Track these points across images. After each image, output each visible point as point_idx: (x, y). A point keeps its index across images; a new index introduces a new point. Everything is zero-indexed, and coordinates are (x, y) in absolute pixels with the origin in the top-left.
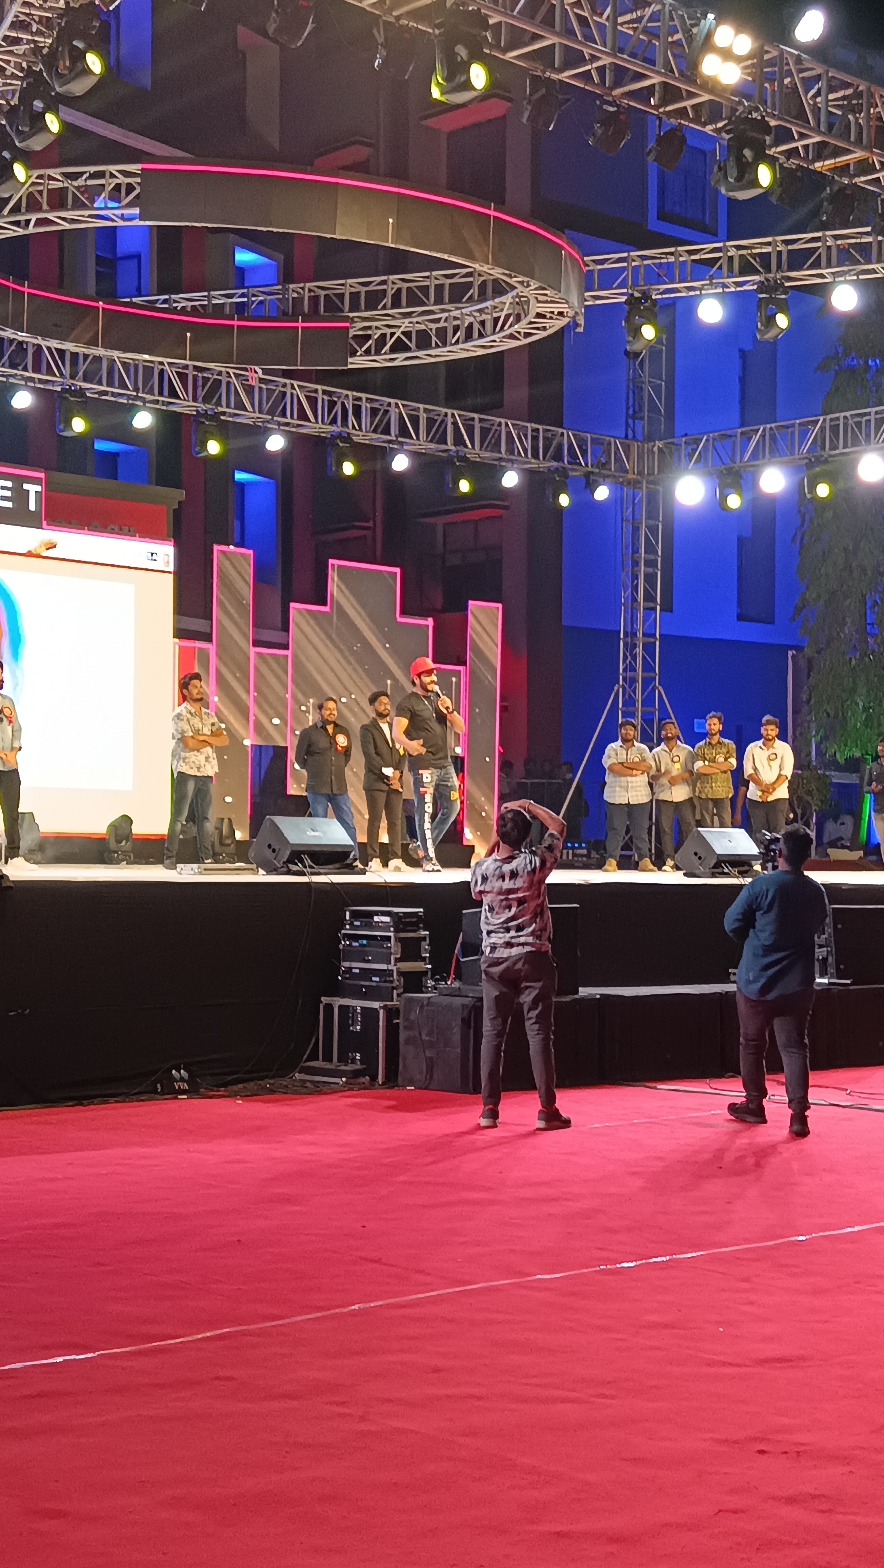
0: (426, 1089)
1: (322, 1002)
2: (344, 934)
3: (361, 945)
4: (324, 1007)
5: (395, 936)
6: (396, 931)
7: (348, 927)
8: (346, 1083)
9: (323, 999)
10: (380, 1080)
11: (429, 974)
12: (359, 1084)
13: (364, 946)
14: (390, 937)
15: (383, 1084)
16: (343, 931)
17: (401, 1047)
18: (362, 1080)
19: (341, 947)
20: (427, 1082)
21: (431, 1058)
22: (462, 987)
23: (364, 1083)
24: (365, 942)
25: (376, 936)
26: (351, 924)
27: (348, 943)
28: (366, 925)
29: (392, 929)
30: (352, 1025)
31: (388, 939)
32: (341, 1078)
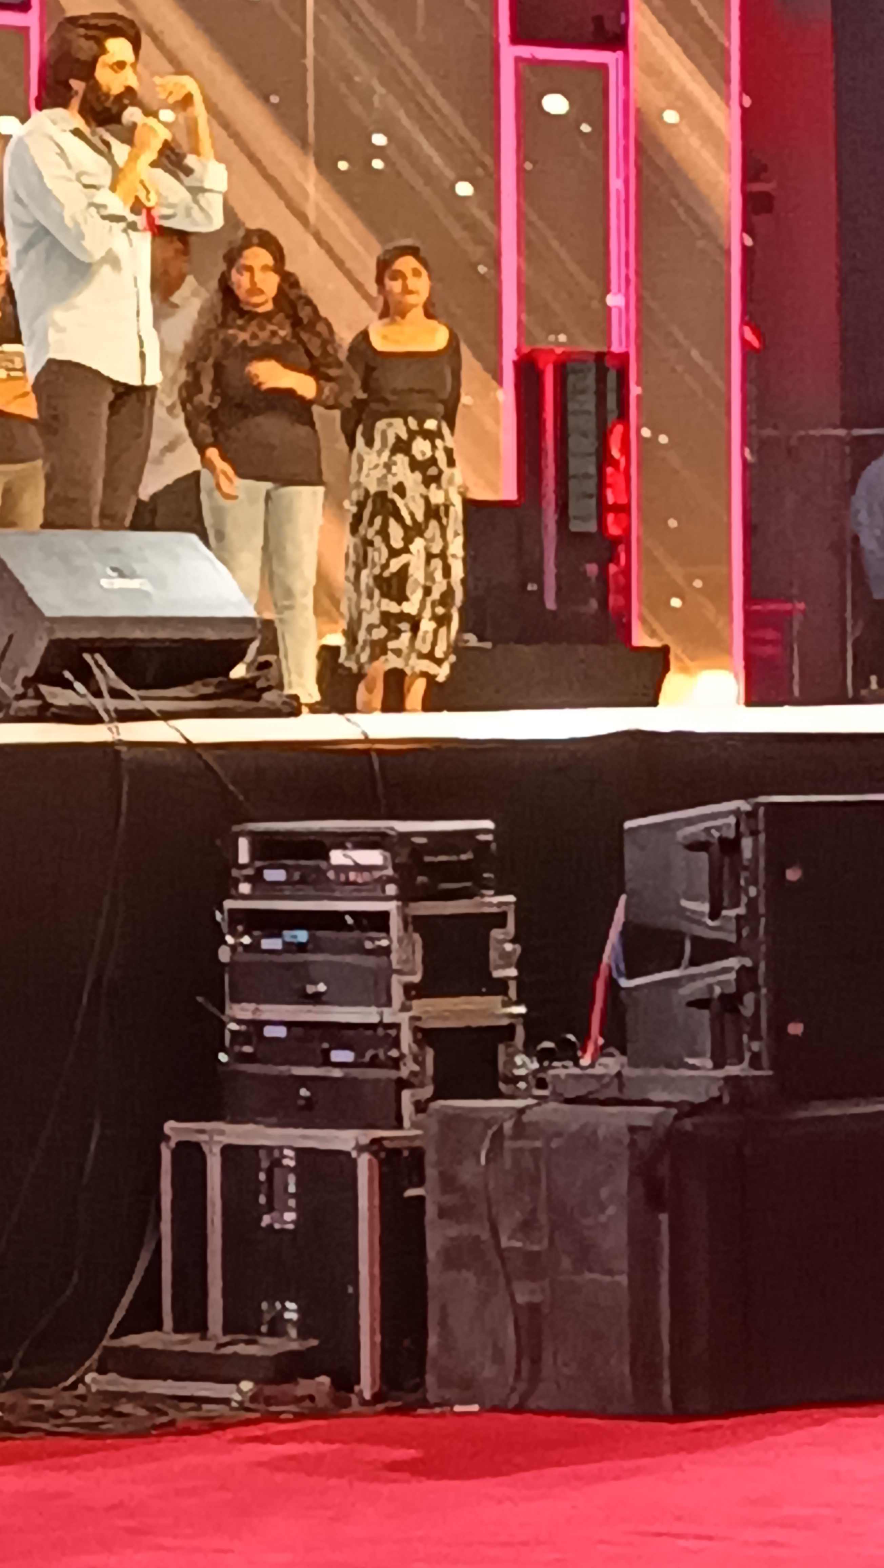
0: (519, 1410)
1: (167, 1138)
2: (232, 912)
3: (289, 947)
4: (175, 1153)
5: (401, 910)
6: (405, 897)
7: (245, 888)
8: (254, 1398)
9: (170, 1126)
10: (366, 1386)
11: (520, 1033)
12: (298, 1400)
13: (301, 948)
14: (385, 915)
15: (377, 1398)
16: (229, 904)
17: (434, 1276)
18: (304, 1387)
19: (224, 955)
20: (522, 1386)
21: (534, 1308)
22: (628, 1072)
23: (312, 1398)
24: (302, 936)
25: (340, 915)
26: (256, 879)
27: (246, 940)
28: (303, 881)
29: (391, 889)
30: (270, 1208)
31: (380, 921)
32: (236, 1381)
